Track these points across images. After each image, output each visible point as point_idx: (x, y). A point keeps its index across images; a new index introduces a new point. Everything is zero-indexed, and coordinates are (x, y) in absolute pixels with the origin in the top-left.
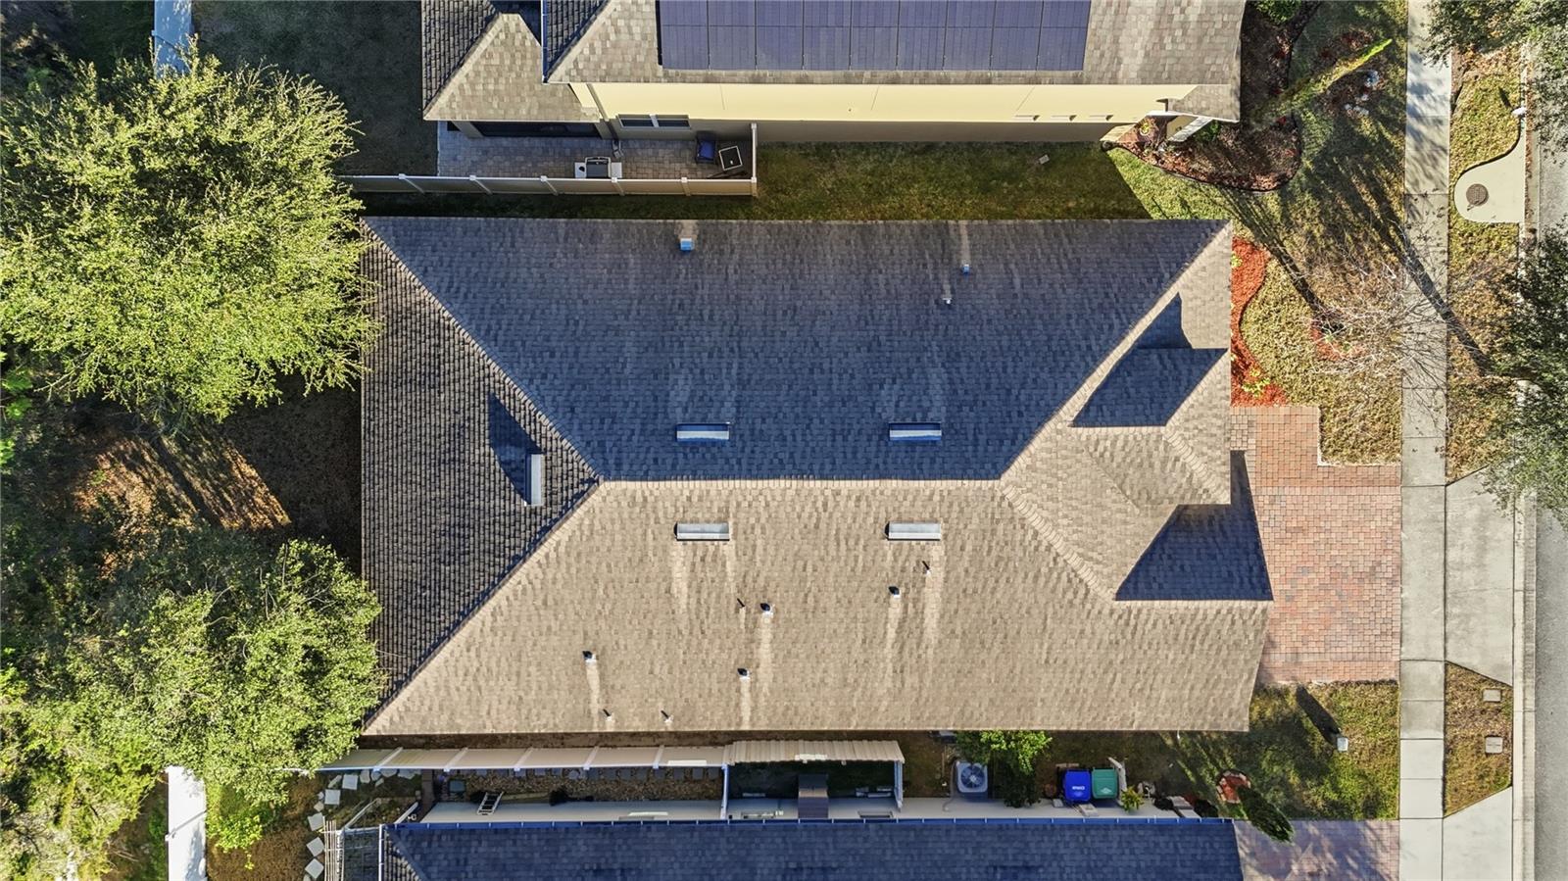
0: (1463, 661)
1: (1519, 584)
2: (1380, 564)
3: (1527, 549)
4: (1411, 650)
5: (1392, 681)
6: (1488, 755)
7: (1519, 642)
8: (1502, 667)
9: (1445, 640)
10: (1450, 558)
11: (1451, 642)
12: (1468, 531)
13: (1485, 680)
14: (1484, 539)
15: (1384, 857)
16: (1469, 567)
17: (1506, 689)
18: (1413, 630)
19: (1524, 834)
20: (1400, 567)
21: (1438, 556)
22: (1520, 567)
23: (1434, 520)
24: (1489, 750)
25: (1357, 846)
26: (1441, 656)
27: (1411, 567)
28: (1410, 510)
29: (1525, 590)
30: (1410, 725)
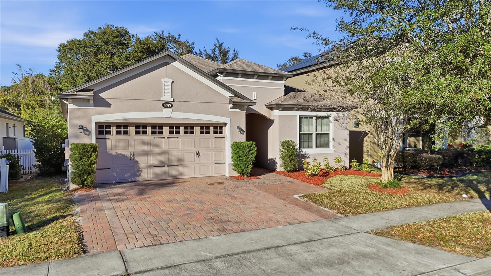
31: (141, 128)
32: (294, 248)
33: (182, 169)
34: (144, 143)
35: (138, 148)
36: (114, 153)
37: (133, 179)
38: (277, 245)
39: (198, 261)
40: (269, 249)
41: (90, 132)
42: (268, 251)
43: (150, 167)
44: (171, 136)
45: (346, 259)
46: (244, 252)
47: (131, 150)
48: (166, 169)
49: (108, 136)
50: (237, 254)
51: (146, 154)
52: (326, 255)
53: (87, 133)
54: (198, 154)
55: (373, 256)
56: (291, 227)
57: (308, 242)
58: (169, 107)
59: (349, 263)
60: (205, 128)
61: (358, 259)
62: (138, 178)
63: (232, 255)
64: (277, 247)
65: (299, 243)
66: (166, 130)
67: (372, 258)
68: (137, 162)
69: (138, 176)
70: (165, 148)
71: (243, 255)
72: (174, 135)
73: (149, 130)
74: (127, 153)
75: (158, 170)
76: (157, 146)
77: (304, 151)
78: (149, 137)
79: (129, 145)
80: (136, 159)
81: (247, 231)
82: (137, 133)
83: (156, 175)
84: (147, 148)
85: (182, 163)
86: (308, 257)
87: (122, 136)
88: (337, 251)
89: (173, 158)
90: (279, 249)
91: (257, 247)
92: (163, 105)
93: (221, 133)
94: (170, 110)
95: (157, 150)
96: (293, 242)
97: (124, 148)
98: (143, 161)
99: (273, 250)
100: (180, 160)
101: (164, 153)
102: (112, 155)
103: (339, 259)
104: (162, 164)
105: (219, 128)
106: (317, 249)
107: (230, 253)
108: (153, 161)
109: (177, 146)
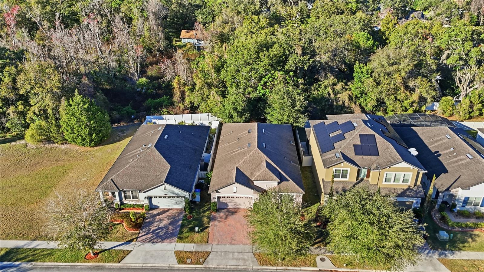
0: (210, 255)
1: (228, 267)
2: (235, 241)
3: (236, 269)
4: (214, 246)
5: (208, 243)
6: (187, 259)
7: (213, 267)
8: (208, 262)
9: (216, 252)
10: (235, 253)
11: (215, 253)
12: (242, 256)
13: (205, 259)
14: (239, 259)
15: (168, 240)
16: (233, 256)
17: (202, 263)
18: (219, 246)
19: (165, 267)
20: (234, 244)
21: (236, 251)
22: (232, 267)
23: (244, 250)
24: (188, 260)
25: (172, 236)
26: (212, 251)
27: (234, 246)
28: (247, 246)
29: (226, 268)
30: (197, 245)
31: (228, 197)
33: (240, 206)
34: (230, 200)
35: (228, 201)
36: (222, 202)
39: (221, 252)
45: (241, 259)
46: (228, 252)
51: (230, 202)
53: (215, 198)
54: (244, 203)
57: (240, 252)
60: (246, 197)
66: (235, 197)
67: (244, 260)
69: (228, 207)
72: (238, 199)
73: (231, 197)
74: (225, 202)
76: (233, 201)
80: (227, 203)
83: (233, 207)
86: (236, 257)
87: (224, 199)
89: (238, 204)
93: (251, 198)
94: (236, 194)
95: (233, 202)
98: (229, 204)
100: (240, 204)
101: (235, 202)
104: (235, 205)
106: (239, 255)
107: (226, 251)
108: (232, 204)
109: (238, 201)
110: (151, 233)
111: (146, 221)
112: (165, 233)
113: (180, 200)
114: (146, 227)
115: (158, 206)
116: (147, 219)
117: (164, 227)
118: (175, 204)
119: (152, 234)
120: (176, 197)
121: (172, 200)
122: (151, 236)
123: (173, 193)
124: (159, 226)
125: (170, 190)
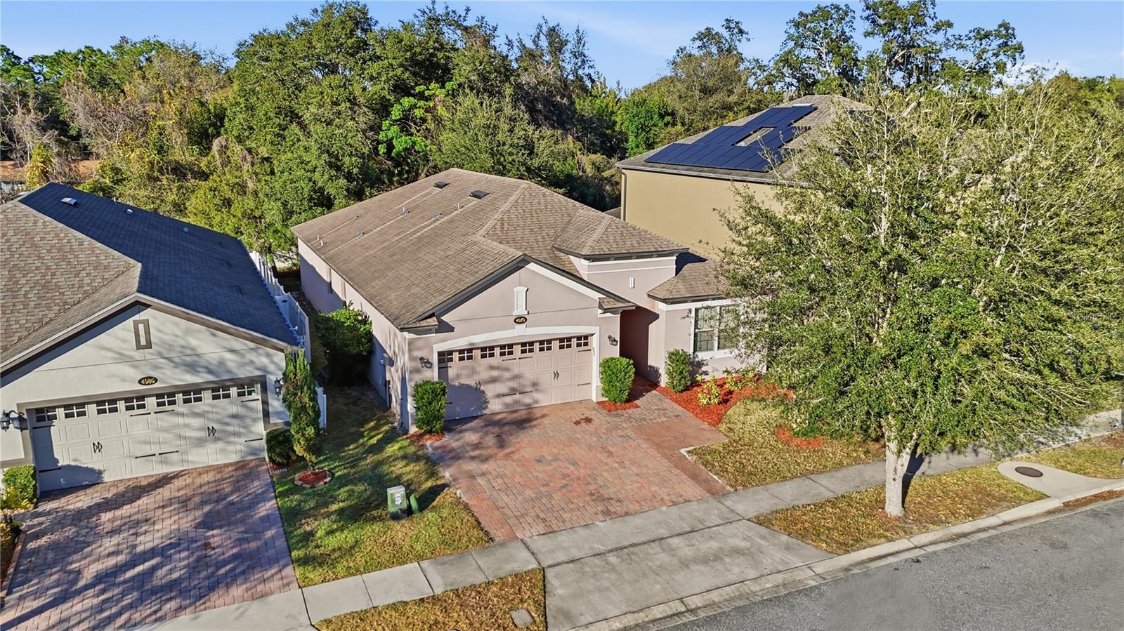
1: (694, 602)
2: (620, 502)
3: (745, 597)
4: (541, 543)
5: (492, 540)
10: (670, 541)
11: (572, 567)
13: (542, 606)
14: (719, 558)
15: (238, 591)
16: (673, 556)
18: (564, 538)
20: (629, 514)
21: (664, 532)
23: (700, 521)
25: (249, 569)
26: (548, 564)
30: (440, 565)
31: (487, 351)
32: (675, 541)
33: (537, 396)
34: (492, 368)
35: (485, 374)
36: (457, 384)
37: (479, 413)
38: (661, 536)
39: (595, 555)
40: (653, 541)
41: (432, 364)
42: (653, 545)
43: (499, 396)
44: (524, 355)
45: (721, 555)
46: (632, 545)
47: (477, 378)
48: (517, 397)
49: (449, 364)
50: (626, 547)
51: (494, 380)
52: (703, 550)
53: (428, 365)
54: (557, 375)
55: (746, 551)
56: (675, 508)
57: (690, 532)
58: (523, 322)
59: (722, 559)
60: (565, 342)
61: (731, 555)
62: (485, 412)
63: (622, 548)
64: (661, 539)
65: (681, 535)
66: (517, 349)
67: (744, 554)
68: (483, 392)
69: (485, 409)
70: (516, 371)
71: (631, 549)
72: (528, 354)
73: (497, 351)
74: (471, 382)
75: (508, 399)
76: (507, 369)
77: (701, 356)
78: (497, 360)
79: (474, 372)
80: (482, 388)
81: (632, 514)
82: (483, 356)
83: (507, 405)
84: (495, 373)
85: (536, 387)
86: (687, 552)
87: (466, 362)
88: (714, 545)
89: (527, 383)
90: (663, 541)
91: (643, 539)
92: (515, 321)
93: (586, 344)
94: (523, 326)
95: (507, 375)
96: (676, 532)
97: (468, 376)
98: (490, 390)
99: (657, 543)
100: (535, 384)
101: (515, 377)
102: (454, 386)
103: (714, 555)
104: (513, 392)
105: (583, 340)
106: (697, 543)
107: (619, 546)
108: (501, 388)
109: (531, 367)
110: (87, 587)
111: (32, 545)
112: (194, 569)
113: (234, 409)
114: (40, 570)
115: (92, 470)
116: (37, 536)
117: (171, 546)
118: (200, 442)
119: (103, 591)
120: (207, 395)
121: (181, 420)
122: (96, 601)
123: (192, 367)
124: (135, 546)
125: (170, 347)
